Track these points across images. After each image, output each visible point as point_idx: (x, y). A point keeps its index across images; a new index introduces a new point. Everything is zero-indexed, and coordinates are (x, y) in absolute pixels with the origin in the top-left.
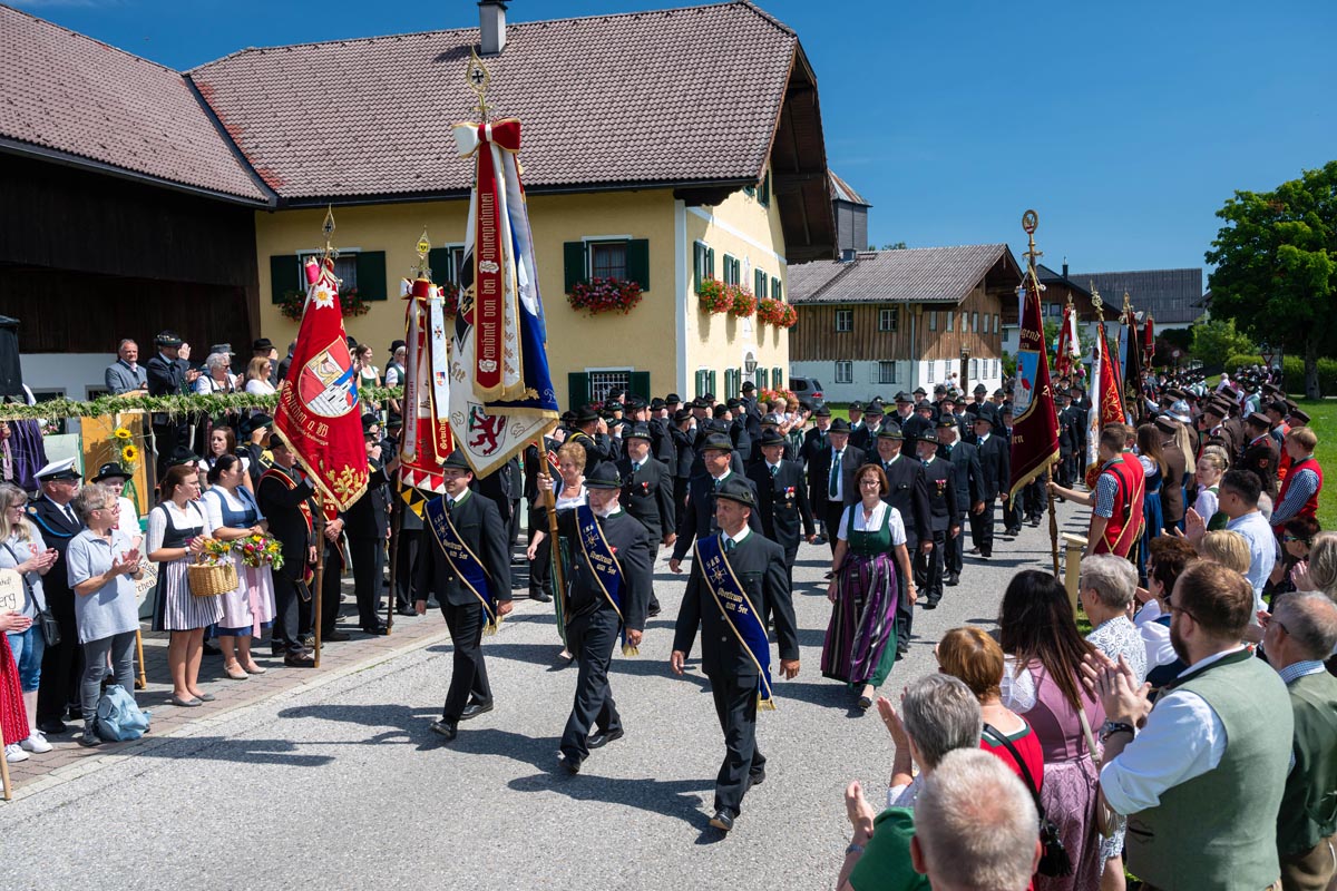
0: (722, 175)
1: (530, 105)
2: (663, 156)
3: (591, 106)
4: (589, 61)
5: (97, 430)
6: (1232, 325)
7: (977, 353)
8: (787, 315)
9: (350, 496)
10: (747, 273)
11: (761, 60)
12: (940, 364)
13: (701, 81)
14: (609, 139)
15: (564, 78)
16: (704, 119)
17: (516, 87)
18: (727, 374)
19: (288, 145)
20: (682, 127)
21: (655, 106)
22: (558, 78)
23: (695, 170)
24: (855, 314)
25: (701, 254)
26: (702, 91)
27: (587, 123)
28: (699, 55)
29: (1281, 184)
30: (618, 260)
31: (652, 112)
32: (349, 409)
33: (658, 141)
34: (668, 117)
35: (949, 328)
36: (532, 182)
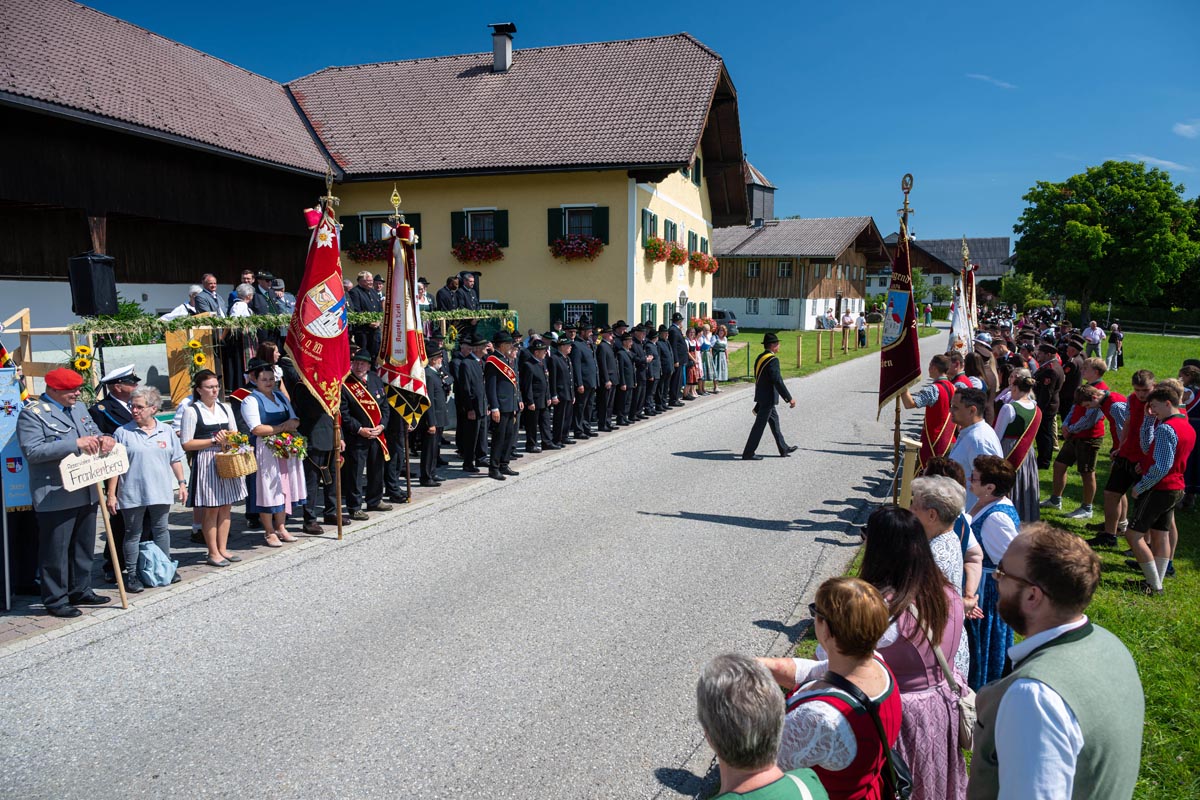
0: (662, 160)
2: (621, 145)
3: (570, 110)
4: (570, 76)
6: (1030, 278)
7: (848, 294)
8: (710, 264)
11: (695, 77)
12: (821, 302)
13: (651, 91)
14: (582, 133)
15: (552, 88)
16: (652, 119)
17: (517, 95)
18: (665, 306)
19: (354, 136)
20: (636, 125)
23: (643, 156)
24: (762, 265)
25: (648, 220)
27: (567, 122)
29: (1070, 177)
30: (587, 222)
31: (614, 114)
33: (617, 135)
34: (626, 117)
35: (828, 276)
36: (525, 164)
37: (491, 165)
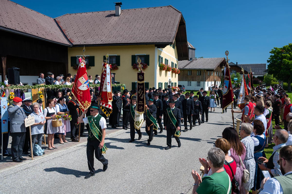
0: (165, 42)
1: (125, 27)
2: (153, 38)
3: (138, 27)
4: (138, 18)
5: (35, 92)
6: (272, 76)
7: (218, 80)
8: (178, 71)
9: (87, 107)
10: (170, 63)
11: (174, 18)
12: (210, 83)
13: (161, 22)
14: (142, 34)
15: (132, 21)
16: (162, 30)
17: (122, 23)
18: (165, 83)
19: (75, 34)
20: (157, 32)
21: (151, 27)
22: (131, 21)
23: (159, 41)
24: (192, 72)
25: (160, 58)
26: (161, 24)
27: (137, 30)
28: (161, 17)
29: (284, 46)
30: (143, 59)
31: (151, 28)
32: (87, 89)
33: (152, 34)
34: (154, 29)
35: (212, 75)
36: (125, 43)
37: (116, 43)
